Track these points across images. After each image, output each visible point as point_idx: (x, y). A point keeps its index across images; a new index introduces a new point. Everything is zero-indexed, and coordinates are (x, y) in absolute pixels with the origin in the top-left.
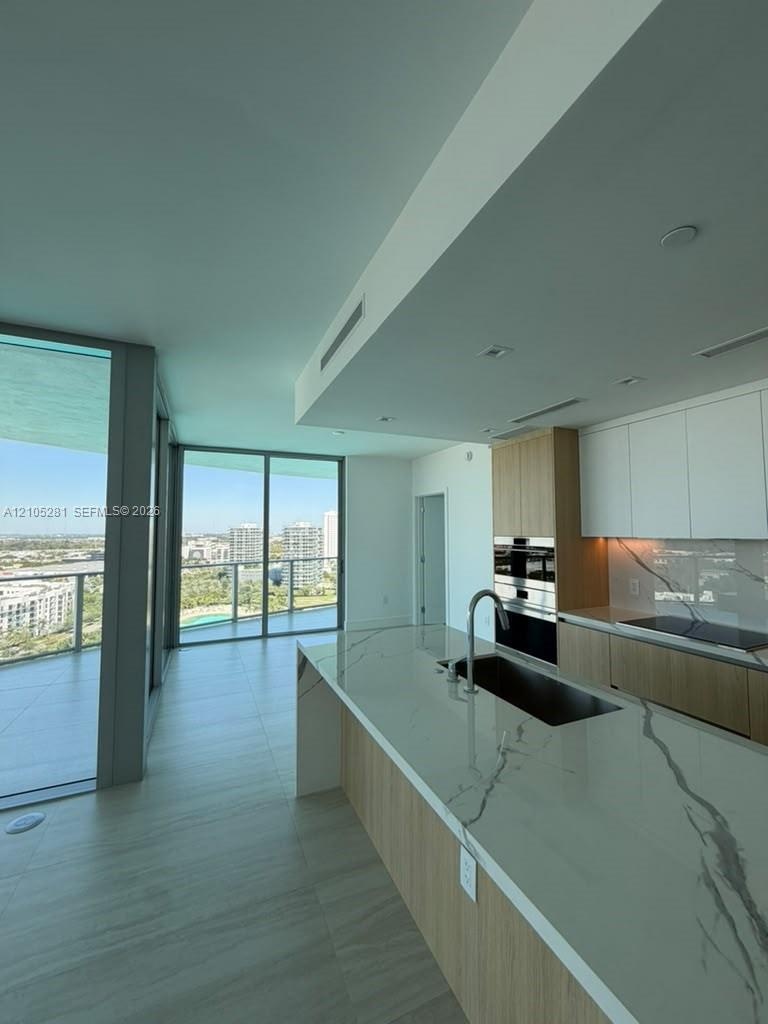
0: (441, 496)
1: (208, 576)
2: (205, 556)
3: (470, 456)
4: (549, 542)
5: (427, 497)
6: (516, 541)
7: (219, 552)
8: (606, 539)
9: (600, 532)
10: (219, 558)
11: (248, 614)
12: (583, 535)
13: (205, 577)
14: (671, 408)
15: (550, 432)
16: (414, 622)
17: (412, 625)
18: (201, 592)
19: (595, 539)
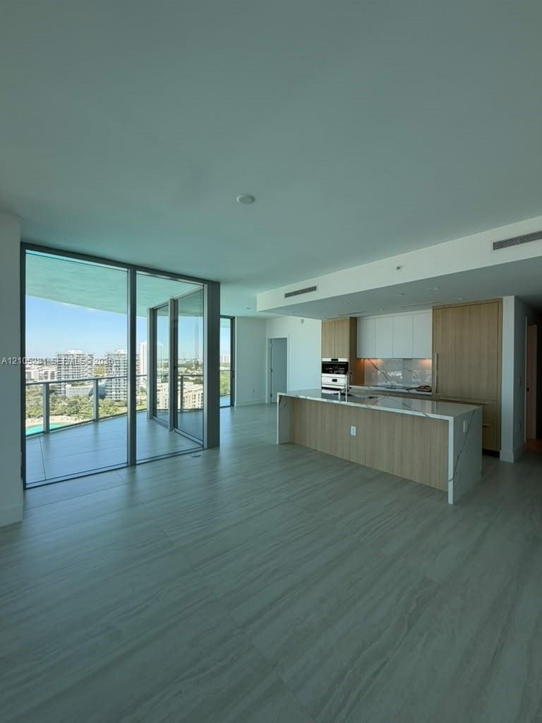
0: (286, 339)
1: (37, 393)
2: (32, 377)
3: (303, 321)
4: (345, 360)
5: (274, 339)
6: (332, 360)
7: (46, 373)
8: (364, 359)
9: (363, 356)
10: (46, 378)
11: (77, 422)
12: (358, 357)
13: (34, 394)
14: (389, 315)
15: (348, 318)
16: (267, 402)
17: (265, 404)
18: (31, 406)
19: (361, 359)
